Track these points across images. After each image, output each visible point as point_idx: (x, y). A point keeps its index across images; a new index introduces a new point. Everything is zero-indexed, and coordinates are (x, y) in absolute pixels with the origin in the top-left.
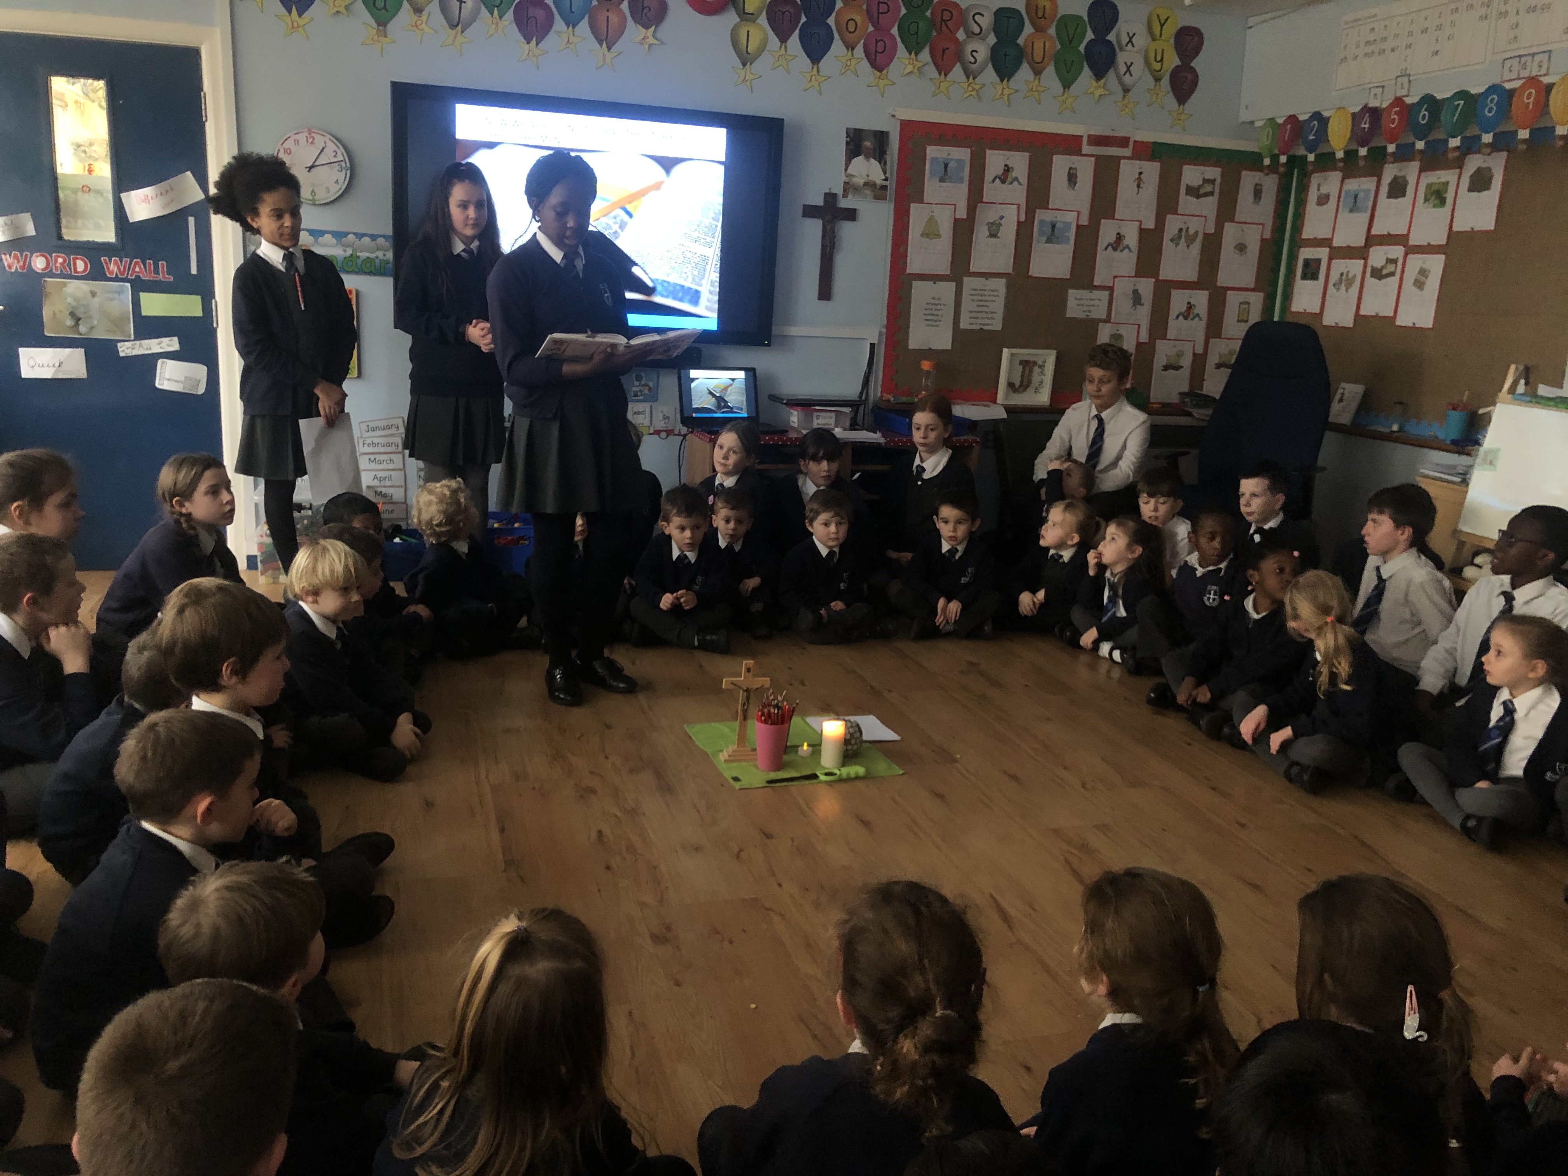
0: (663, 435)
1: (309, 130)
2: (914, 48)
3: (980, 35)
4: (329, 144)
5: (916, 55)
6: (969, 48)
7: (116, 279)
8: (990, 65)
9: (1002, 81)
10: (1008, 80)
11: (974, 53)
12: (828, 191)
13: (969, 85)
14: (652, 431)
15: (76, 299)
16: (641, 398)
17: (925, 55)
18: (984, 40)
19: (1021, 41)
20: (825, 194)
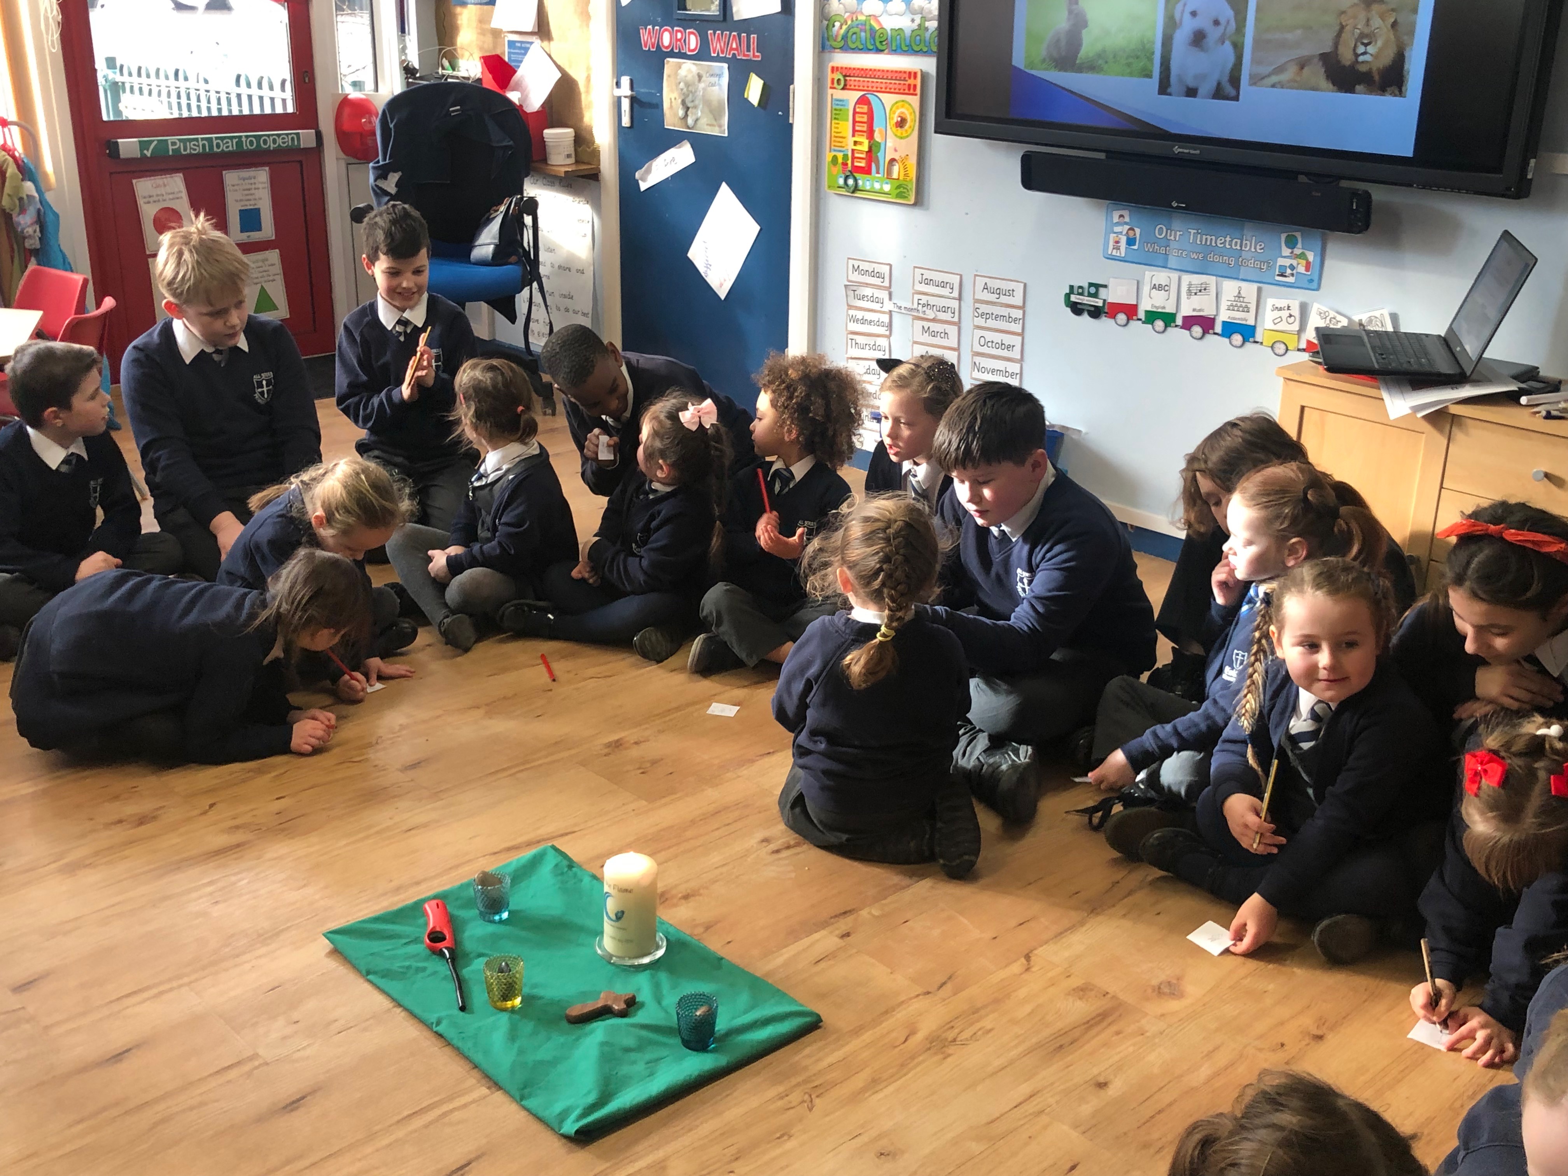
7: (718, 59)
14: (1303, 346)
15: (688, 85)
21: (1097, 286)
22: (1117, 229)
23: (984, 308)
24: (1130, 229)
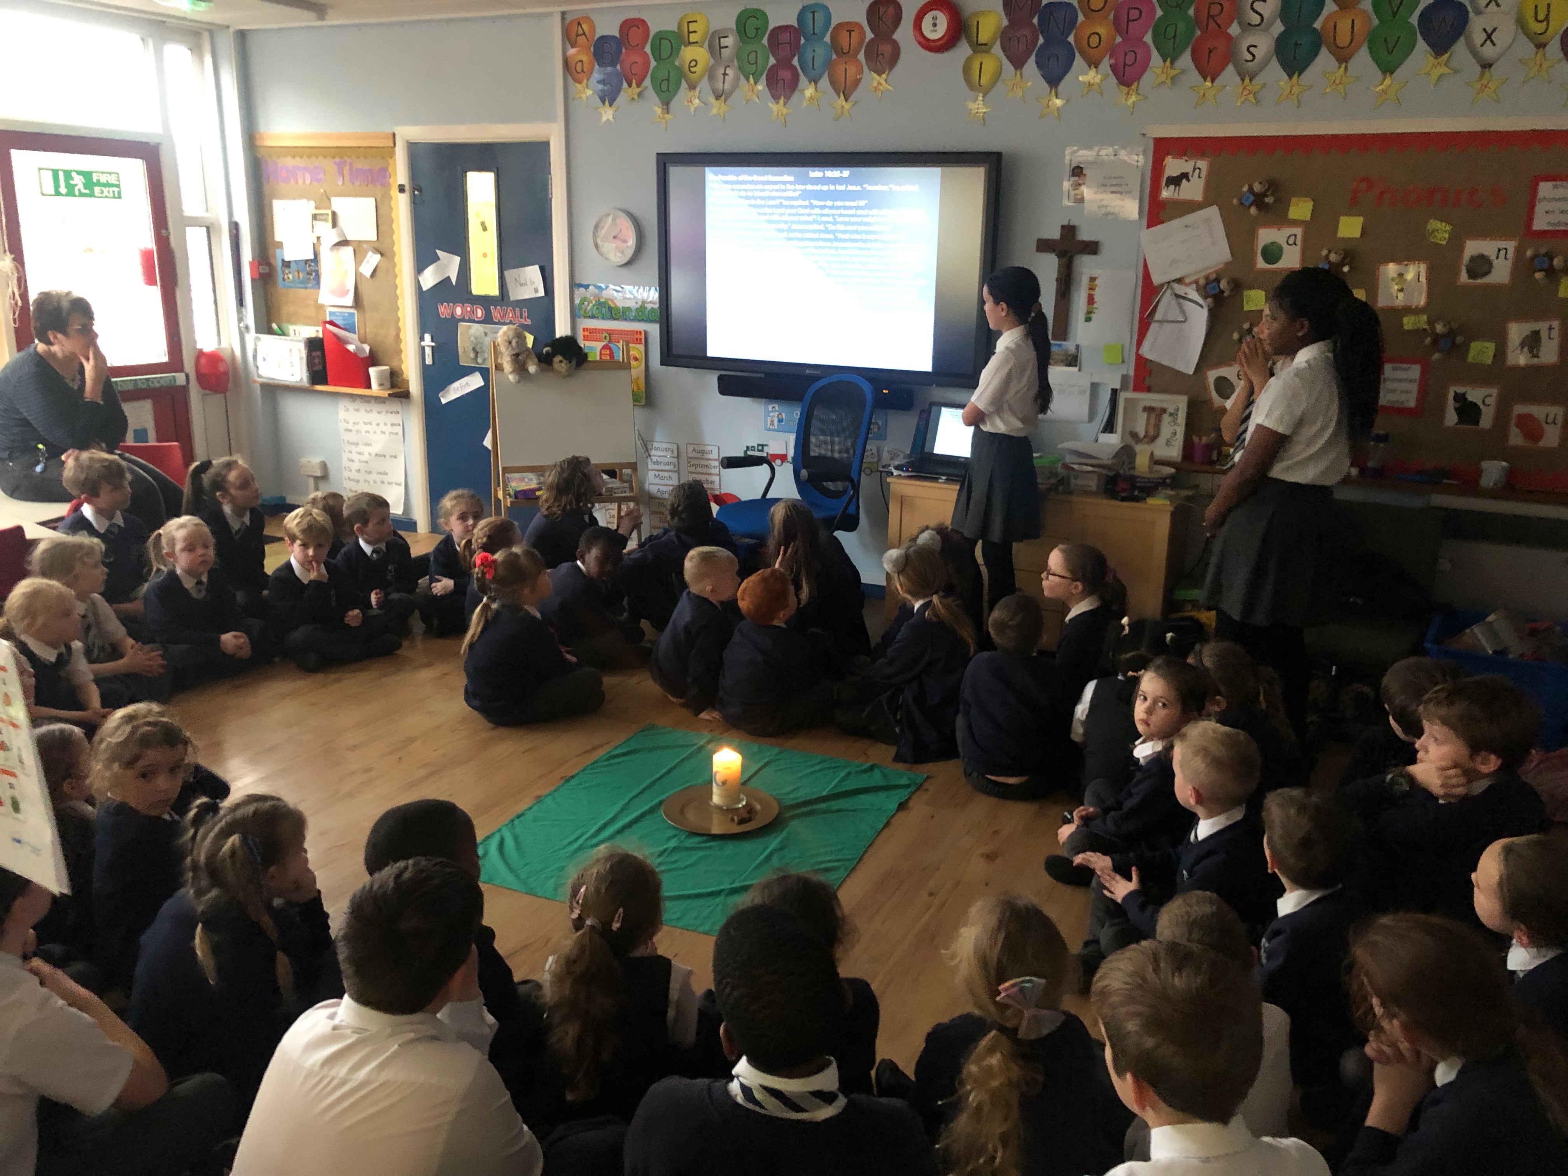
2: (1170, 56)
3: (1262, 25)
5: (1172, 63)
6: (1245, 44)
7: (499, 323)
8: (1275, 59)
9: (1290, 76)
10: (1299, 75)
11: (1251, 49)
13: (1244, 88)
14: (880, 469)
15: (476, 338)
17: (1186, 60)
18: (1266, 30)
19: (1317, 25)
20: (1063, 227)
21: (763, 446)
22: (771, 414)
23: (693, 462)
24: (779, 413)
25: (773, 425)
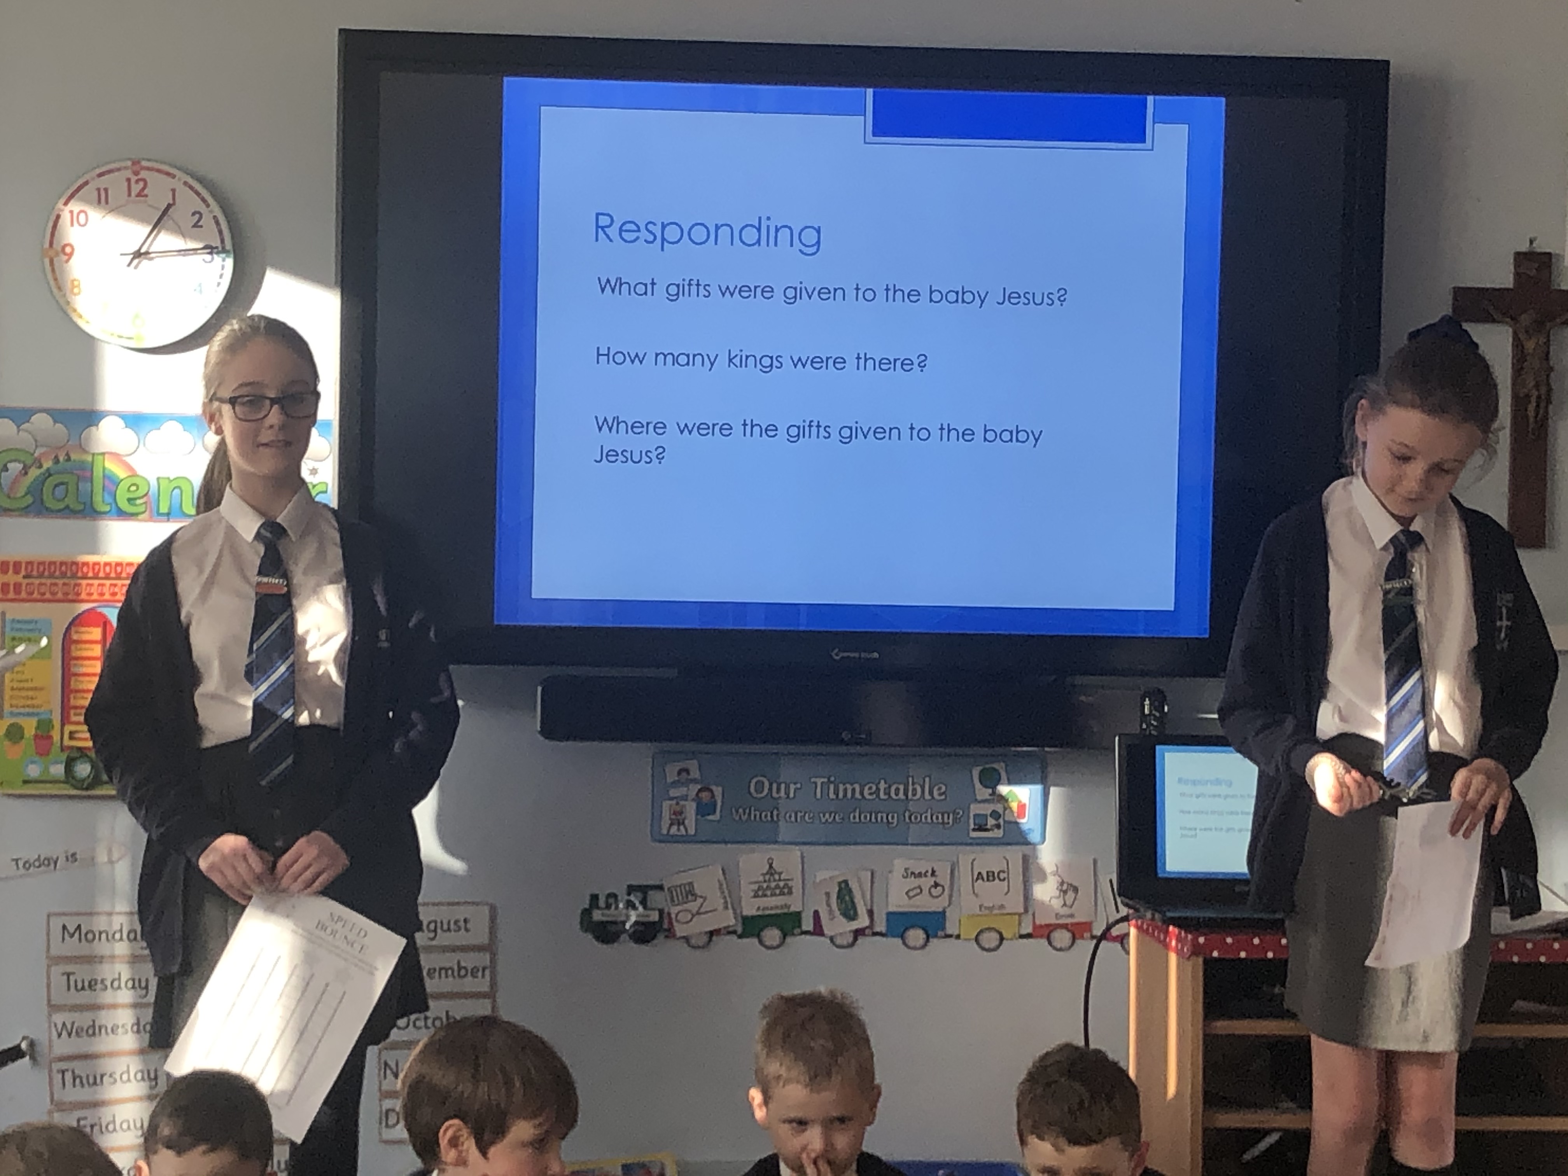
0: (1062, 937)
1: (136, 163)
4: (183, 193)
12: (1524, 247)
14: (1027, 929)
16: (998, 833)
20: (1520, 258)
21: (644, 890)
22: (674, 793)
24: (700, 791)
25: (681, 823)
